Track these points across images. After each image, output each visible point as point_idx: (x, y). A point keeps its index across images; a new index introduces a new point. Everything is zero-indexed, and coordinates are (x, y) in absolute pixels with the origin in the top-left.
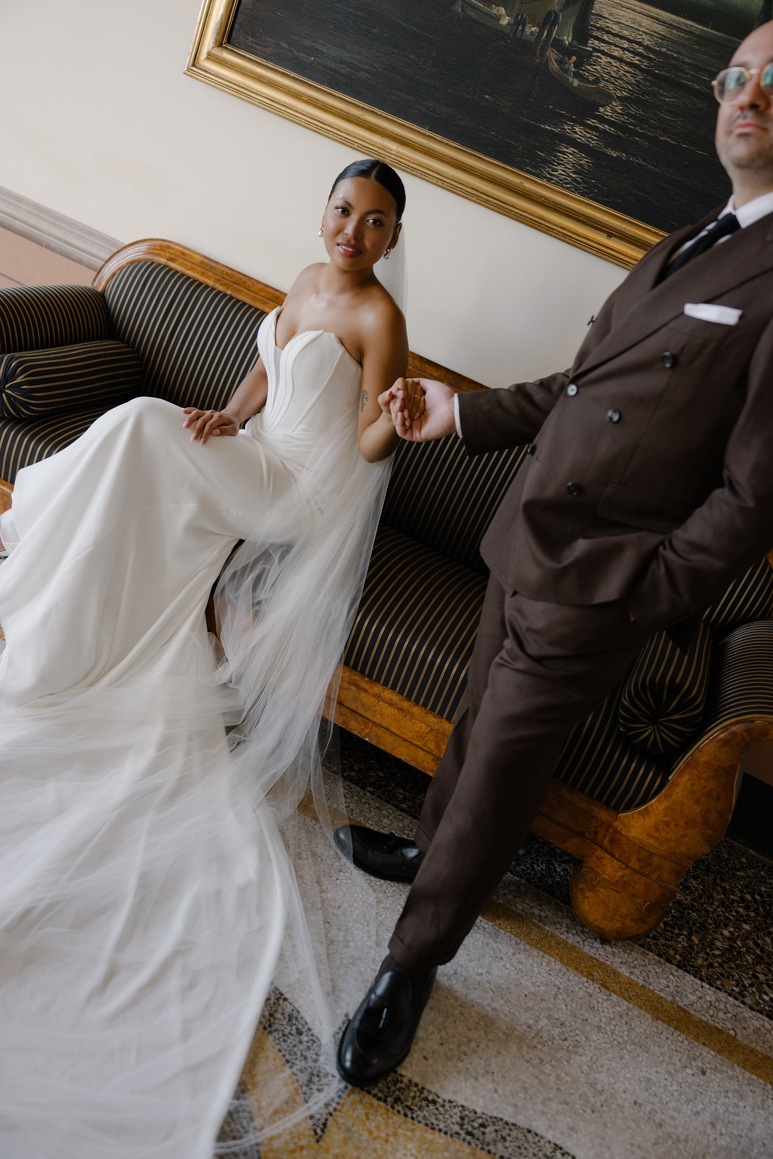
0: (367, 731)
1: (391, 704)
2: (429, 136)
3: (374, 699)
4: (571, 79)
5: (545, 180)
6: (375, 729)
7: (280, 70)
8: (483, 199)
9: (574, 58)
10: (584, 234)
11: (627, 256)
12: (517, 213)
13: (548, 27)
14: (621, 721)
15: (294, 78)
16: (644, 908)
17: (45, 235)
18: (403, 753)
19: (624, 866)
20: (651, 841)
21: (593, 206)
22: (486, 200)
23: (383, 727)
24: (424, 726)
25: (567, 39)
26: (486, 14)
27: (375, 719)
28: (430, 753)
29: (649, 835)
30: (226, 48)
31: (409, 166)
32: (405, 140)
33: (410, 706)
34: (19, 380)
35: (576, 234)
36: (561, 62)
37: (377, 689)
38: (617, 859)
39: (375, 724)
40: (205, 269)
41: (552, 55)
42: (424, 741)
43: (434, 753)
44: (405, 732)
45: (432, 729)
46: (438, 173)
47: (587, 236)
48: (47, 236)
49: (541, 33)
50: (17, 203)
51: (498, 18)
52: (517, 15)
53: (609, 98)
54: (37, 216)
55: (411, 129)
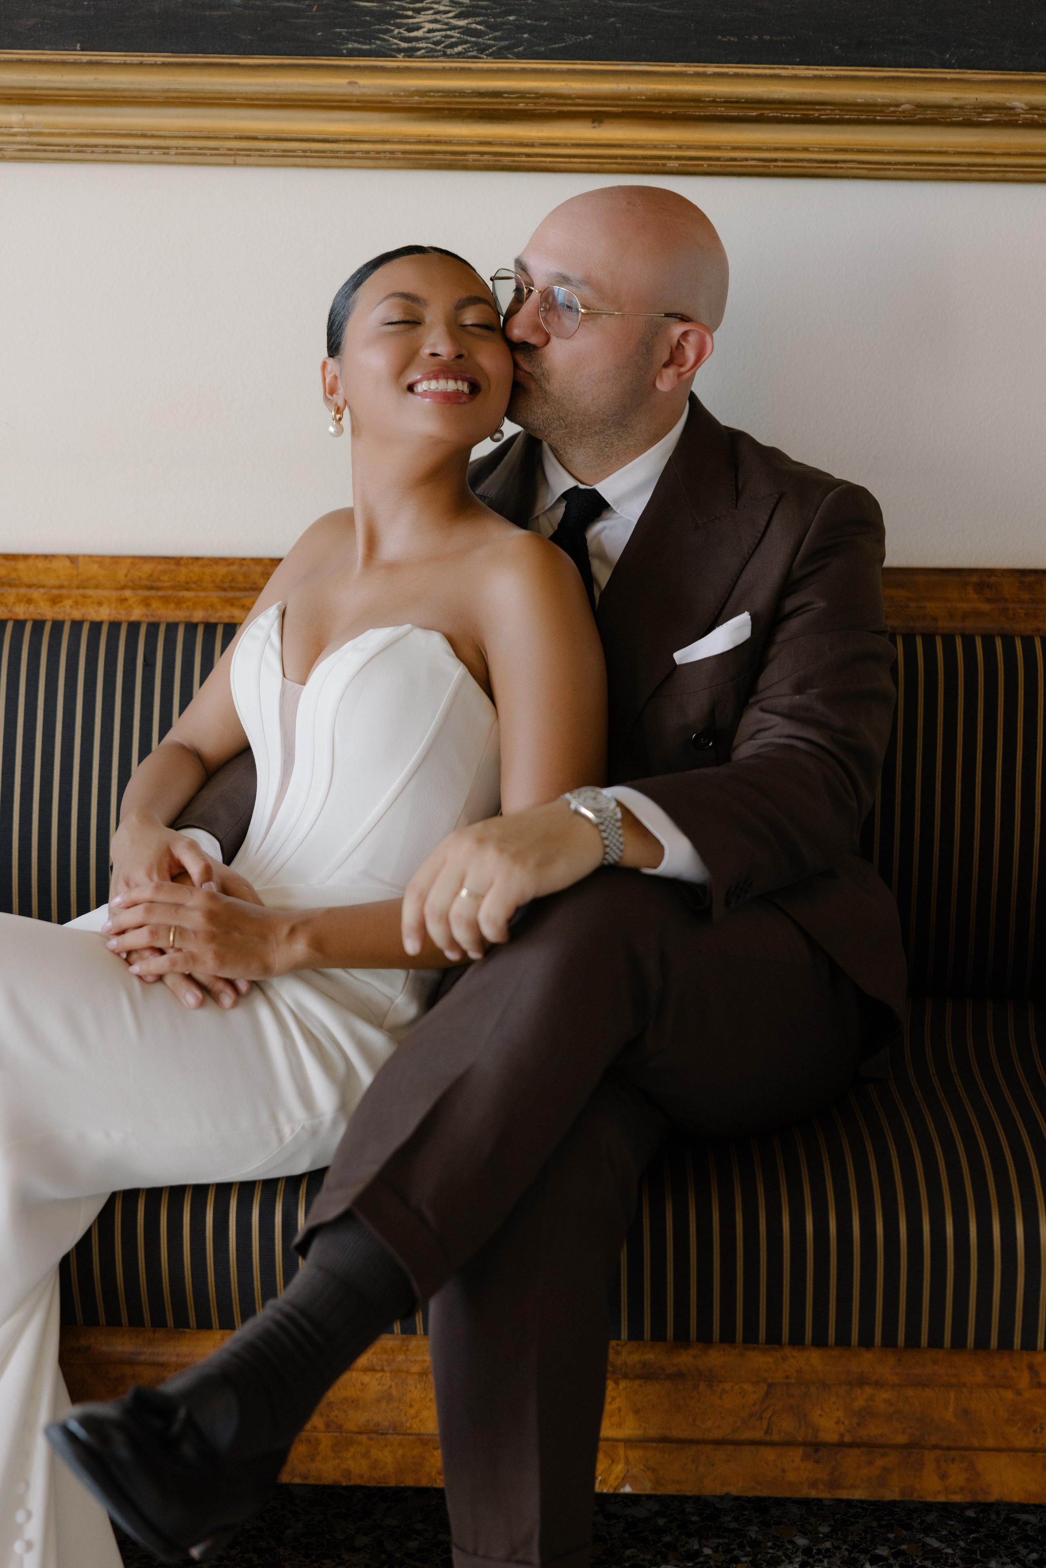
2: (90, 63)
5: (400, 56)
8: (275, 151)
10: (539, 138)
22: (284, 151)
24: (748, 1386)
28: (790, 1443)
31: (68, 146)
32: (36, 92)
33: (694, 1357)
35: (522, 145)
42: (765, 1424)
43: (800, 1439)
44: (708, 1424)
45: (771, 1386)
46: (144, 136)
47: (547, 138)
55: (41, 62)
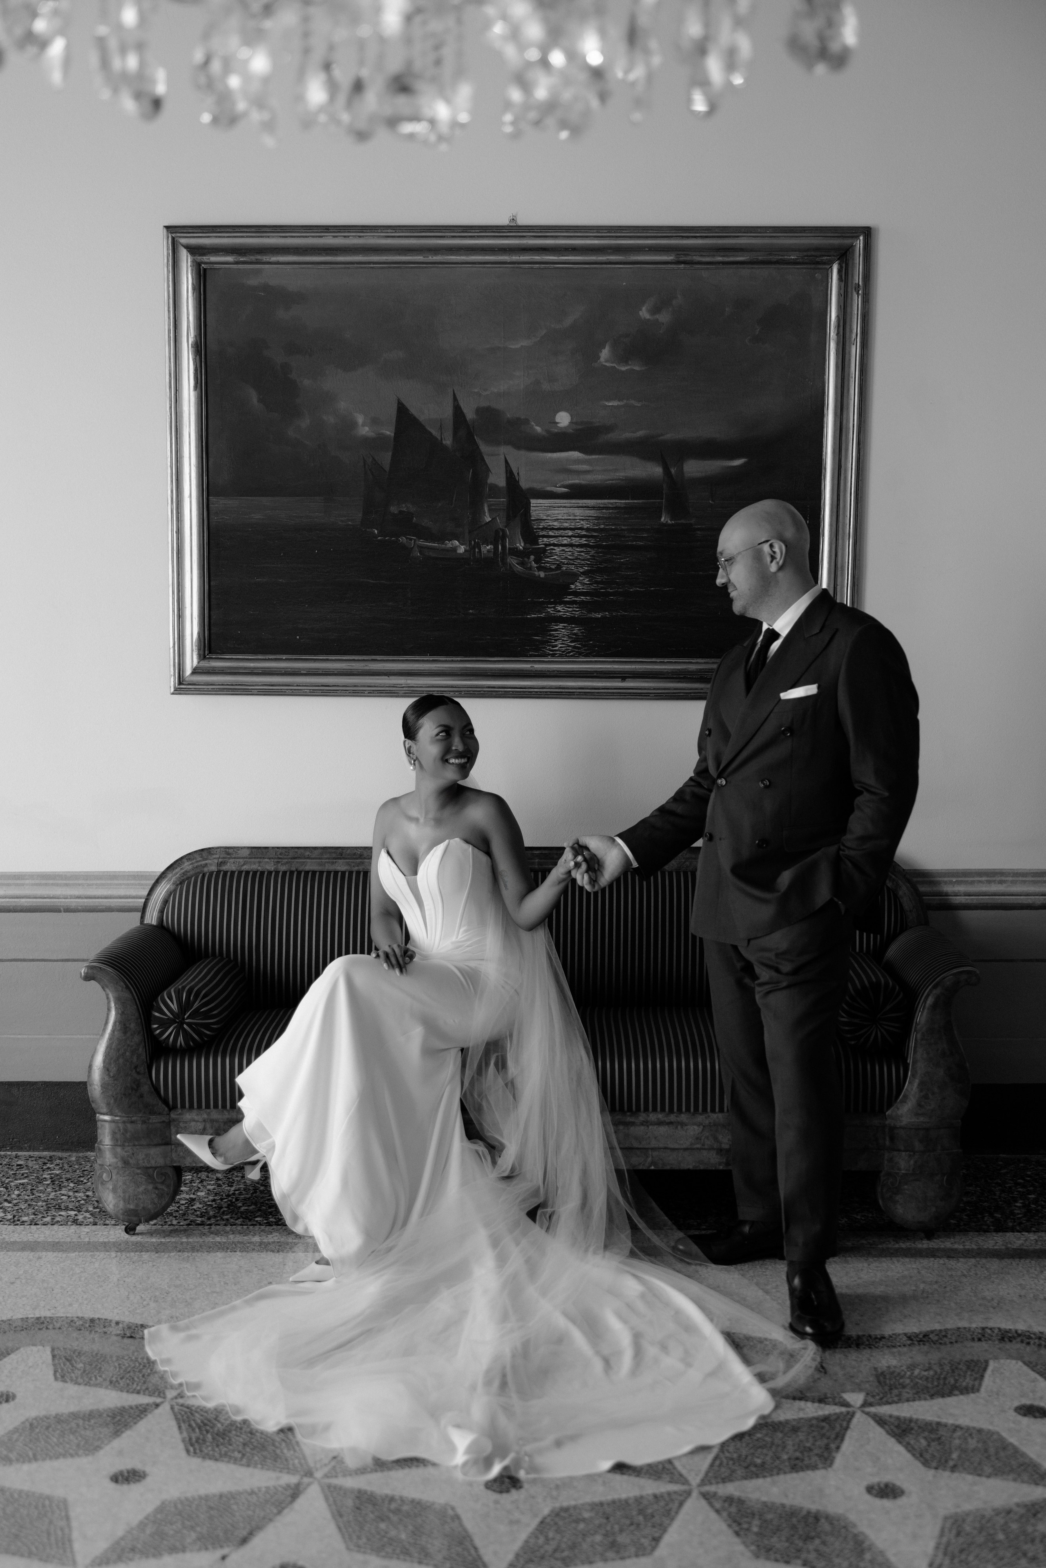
0: (650, 1159)
1: (660, 1123)
2: (433, 661)
3: (642, 1128)
4: (536, 573)
6: (655, 1154)
7: (270, 657)
9: (532, 557)
10: (602, 686)
11: (645, 689)
12: (537, 692)
13: (500, 542)
14: (849, 1036)
15: (286, 659)
16: (945, 1183)
17: (60, 900)
18: (688, 1162)
19: (912, 1153)
20: (922, 1119)
21: (600, 661)
23: (661, 1148)
24: (696, 1127)
25: (520, 545)
26: (443, 550)
27: (652, 1146)
28: (711, 1149)
29: (917, 1114)
30: (211, 658)
33: (676, 1117)
34: (196, 1005)
35: (595, 689)
36: (522, 564)
37: (642, 1117)
38: (904, 1151)
39: (653, 1149)
40: (258, 858)
41: (513, 561)
42: (702, 1141)
44: (682, 1142)
45: (704, 1127)
47: (605, 686)
48: (64, 900)
49: (496, 548)
50: (18, 882)
51: (454, 549)
52: (470, 542)
53: (574, 577)
54: (46, 884)
